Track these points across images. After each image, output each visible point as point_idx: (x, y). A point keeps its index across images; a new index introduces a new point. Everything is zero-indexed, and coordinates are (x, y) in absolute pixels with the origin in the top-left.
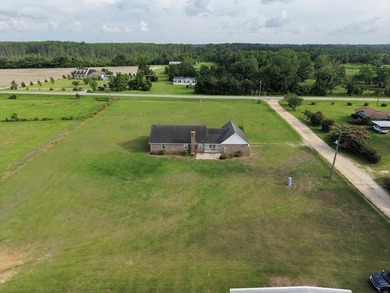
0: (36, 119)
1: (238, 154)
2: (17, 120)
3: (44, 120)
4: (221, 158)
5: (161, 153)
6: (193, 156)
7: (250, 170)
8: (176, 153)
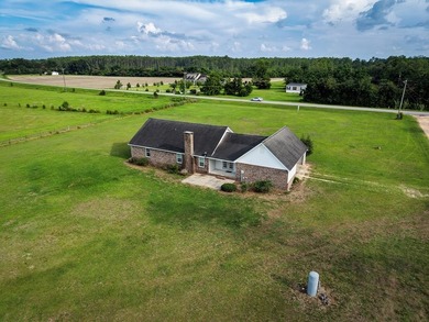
0: (84, 111)
1: (261, 188)
2: (69, 110)
3: (91, 111)
4: (224, 188)
5: (142, 163)
6: (184, 176)
7: (256, 224)
8: (161, 167)
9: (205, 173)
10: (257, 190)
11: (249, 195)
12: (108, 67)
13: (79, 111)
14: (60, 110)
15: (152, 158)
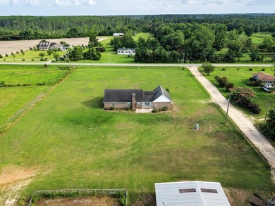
0: (18, 85)
2: (5, 86)
5: (111, 109)
7: (172, 119)
8: (122, 109)
9: (140, 108)
10: (163, 110)
11: (162, 112)
15: (116, 106)
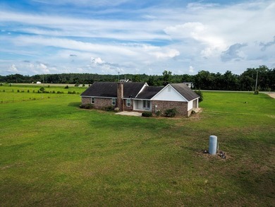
3: (58, 92)
4: (144, 115)
6: (117, 111)
8: (102, 109)
9: (131, 110)
10: (167, 116)
11: (161, 118)
12: (71, 79)
13: (51, 92)
14: (39, 92)
15: (95, 104)
